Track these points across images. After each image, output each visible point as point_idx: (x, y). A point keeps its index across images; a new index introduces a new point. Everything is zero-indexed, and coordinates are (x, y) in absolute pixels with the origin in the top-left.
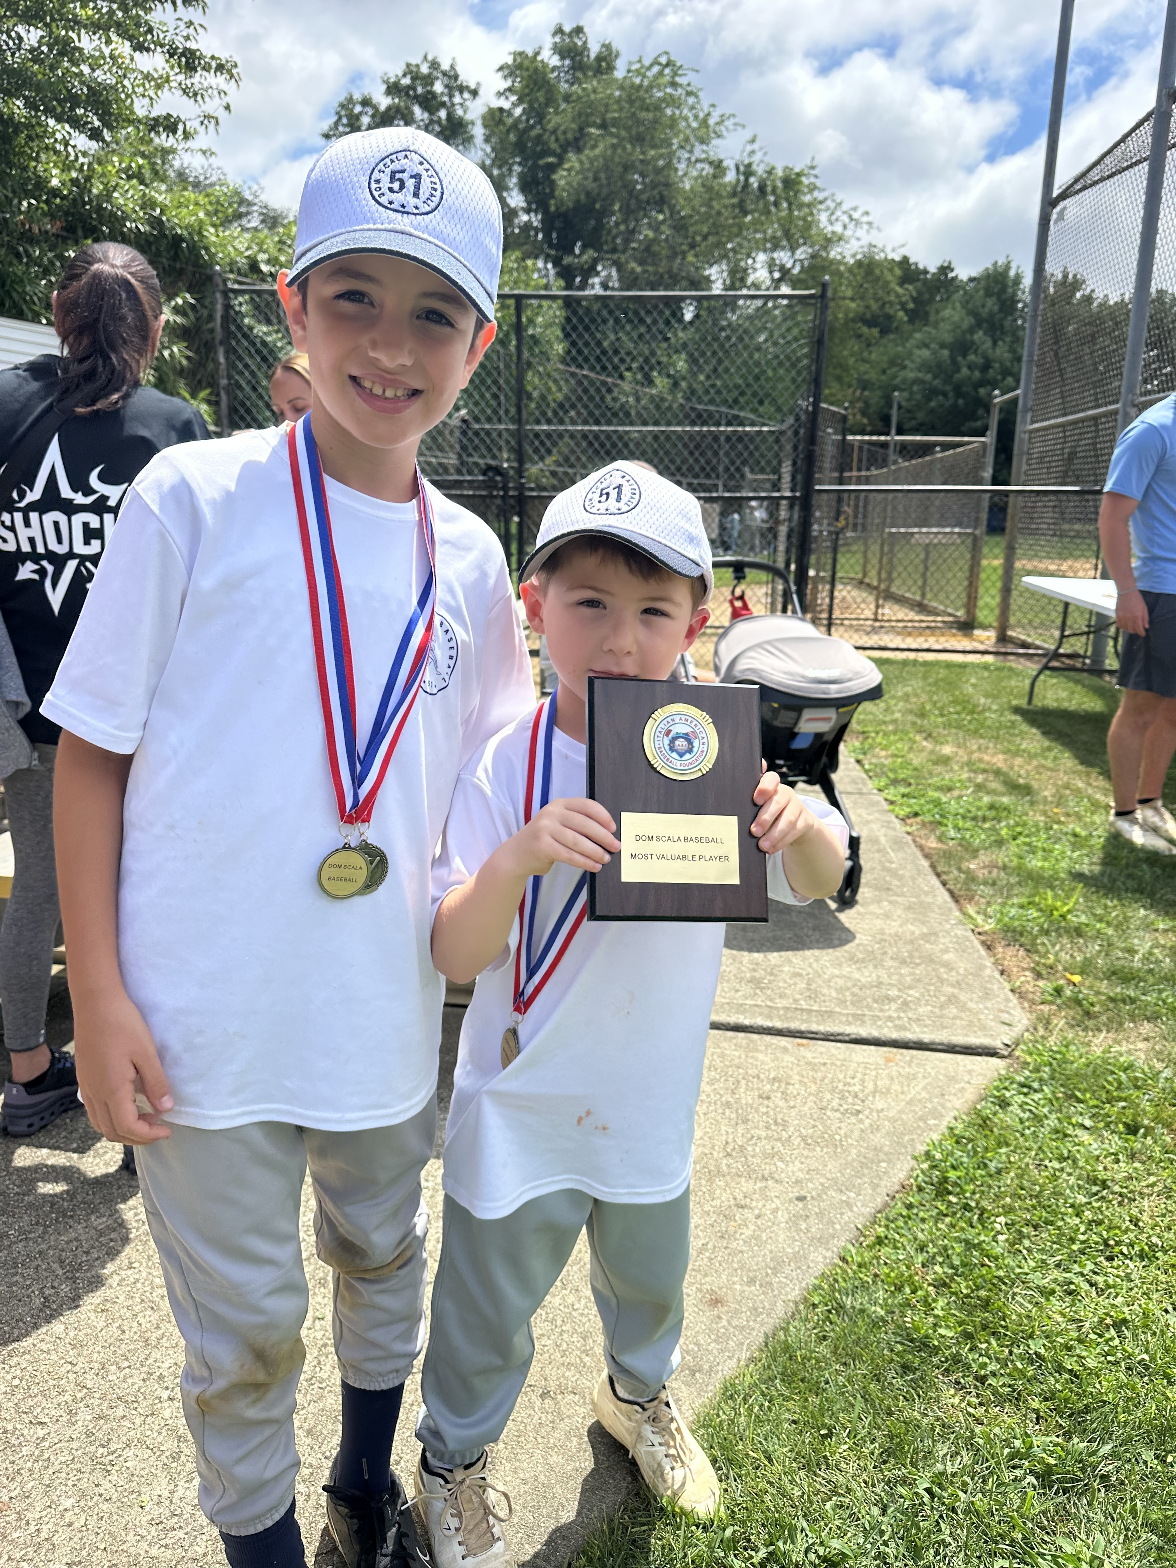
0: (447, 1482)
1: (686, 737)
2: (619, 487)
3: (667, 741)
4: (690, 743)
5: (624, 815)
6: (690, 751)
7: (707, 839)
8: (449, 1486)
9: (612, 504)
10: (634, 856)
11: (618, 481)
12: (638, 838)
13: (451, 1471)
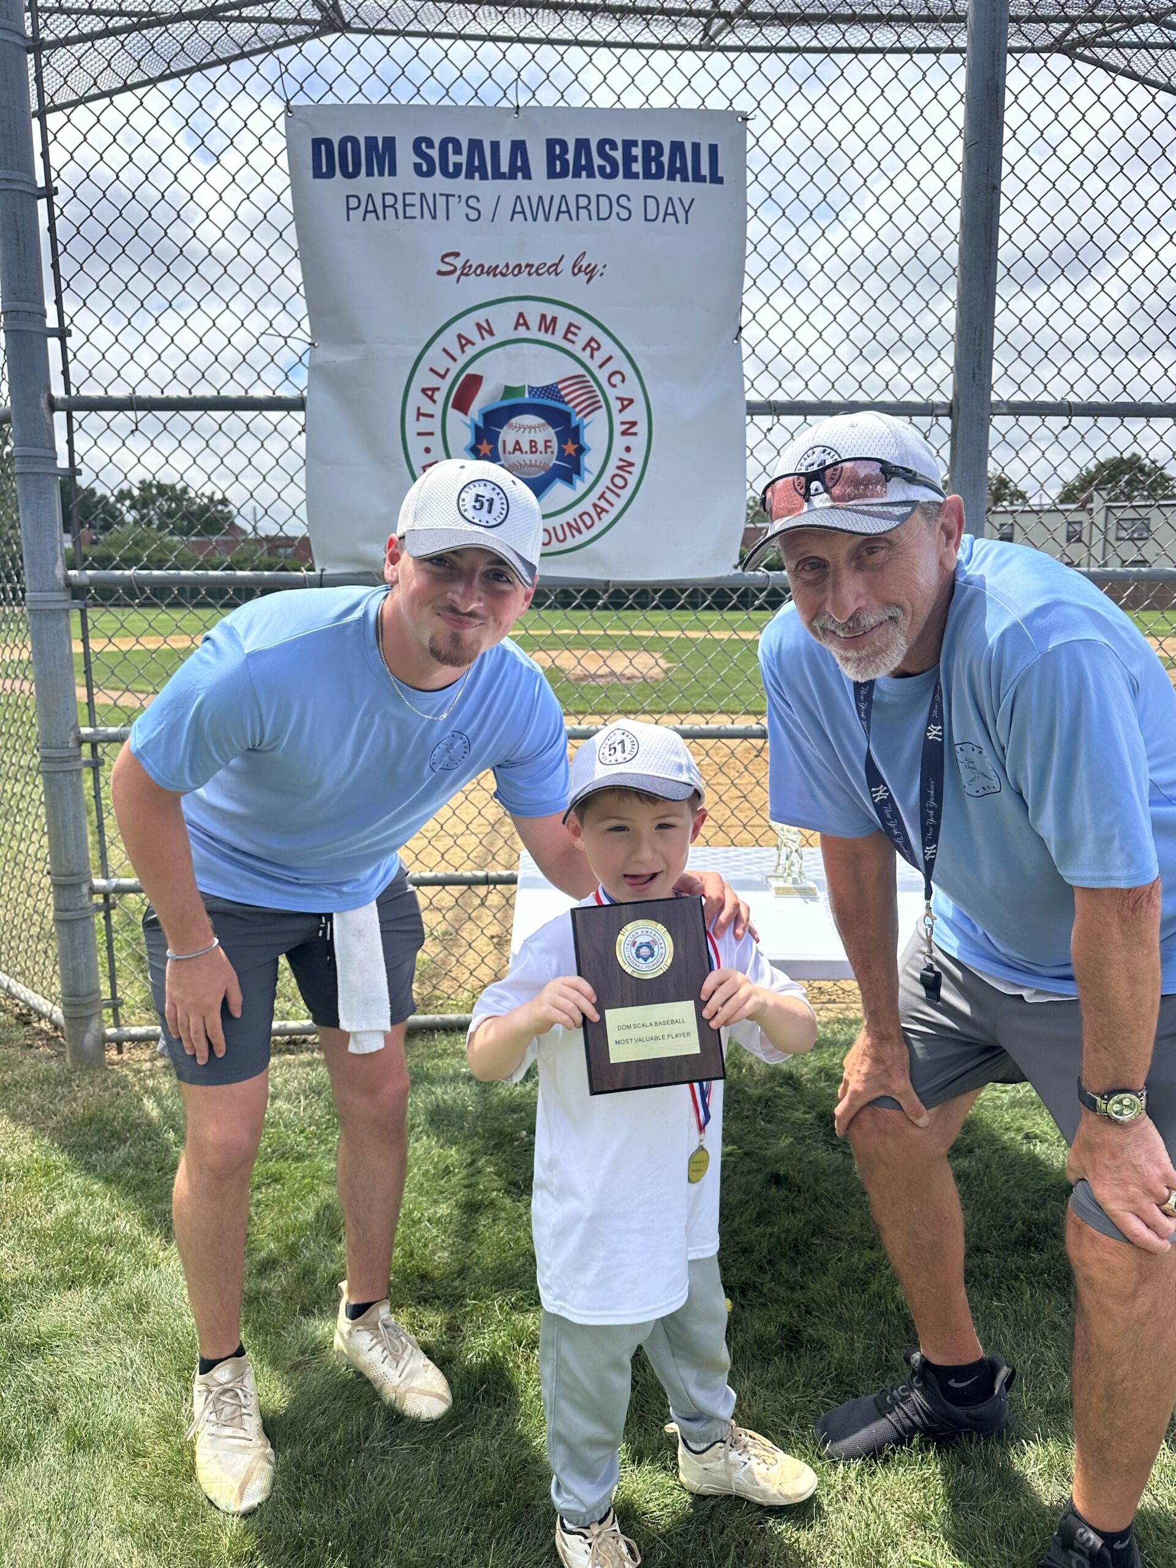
0: (586, 1537)
1: (648, 945)
2: (622, 742)
3: (634, 950)
4: (651, 949)
5: (607, 1012)
6: (652, 955)
7: (672, 1021)
8: (589, 1541)
9: (619, 755)
10: (617, 1043)
11: (620, 738)
12: (620, 1028)
13: (588, 1528)
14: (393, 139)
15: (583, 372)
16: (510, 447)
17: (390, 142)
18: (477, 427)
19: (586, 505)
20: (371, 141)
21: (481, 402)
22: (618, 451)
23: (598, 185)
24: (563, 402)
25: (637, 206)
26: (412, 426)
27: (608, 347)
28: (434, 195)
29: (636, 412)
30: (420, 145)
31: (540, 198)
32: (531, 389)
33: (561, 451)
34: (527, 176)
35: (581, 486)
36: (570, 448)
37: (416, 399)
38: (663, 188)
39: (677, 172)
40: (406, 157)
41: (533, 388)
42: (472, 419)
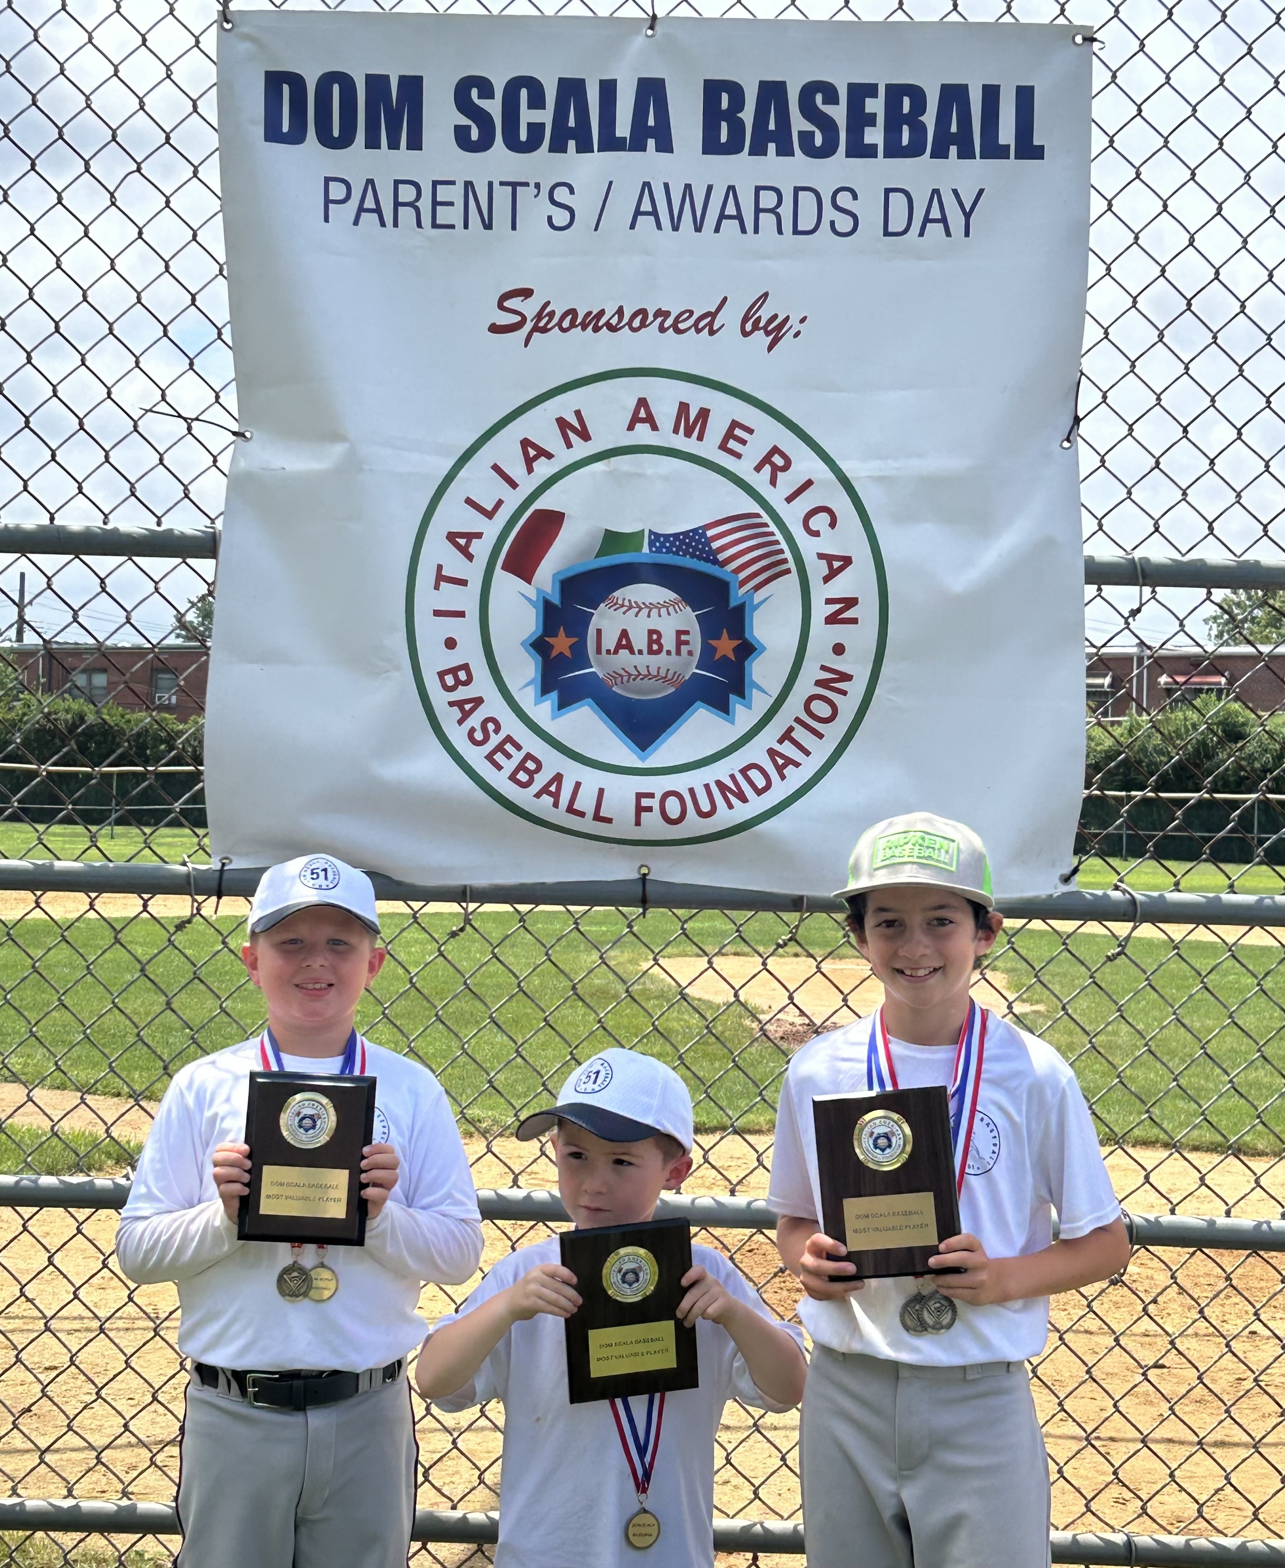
2: (598, 1072)
9: (590, 1085)
11: (598, 1068)
14: (419, 79)
15: (756, 509)
16: (610, 641)
17: (412, 86)
18: (548, 606)
19: (755, 753)
20: (377, 83)
21: (557, 560)
22: (819, 653)
23: (797, 169)
24: (715, 562)
25: (869, 209)
26: (427, 598)
27: (805, 464)
28: (490, 184)
29: (857, 582)
30: (467, 91)
31: (688, 187)
32: (655, 537)
33: (708, 651)
34: (665, 145)
35: (745, 716)
36: (726, 646)
37: (437, 550)
38: (922, 173)
39: (951, 141)
40: (440, 114)
41: (658, 536)
42: (539, 591)
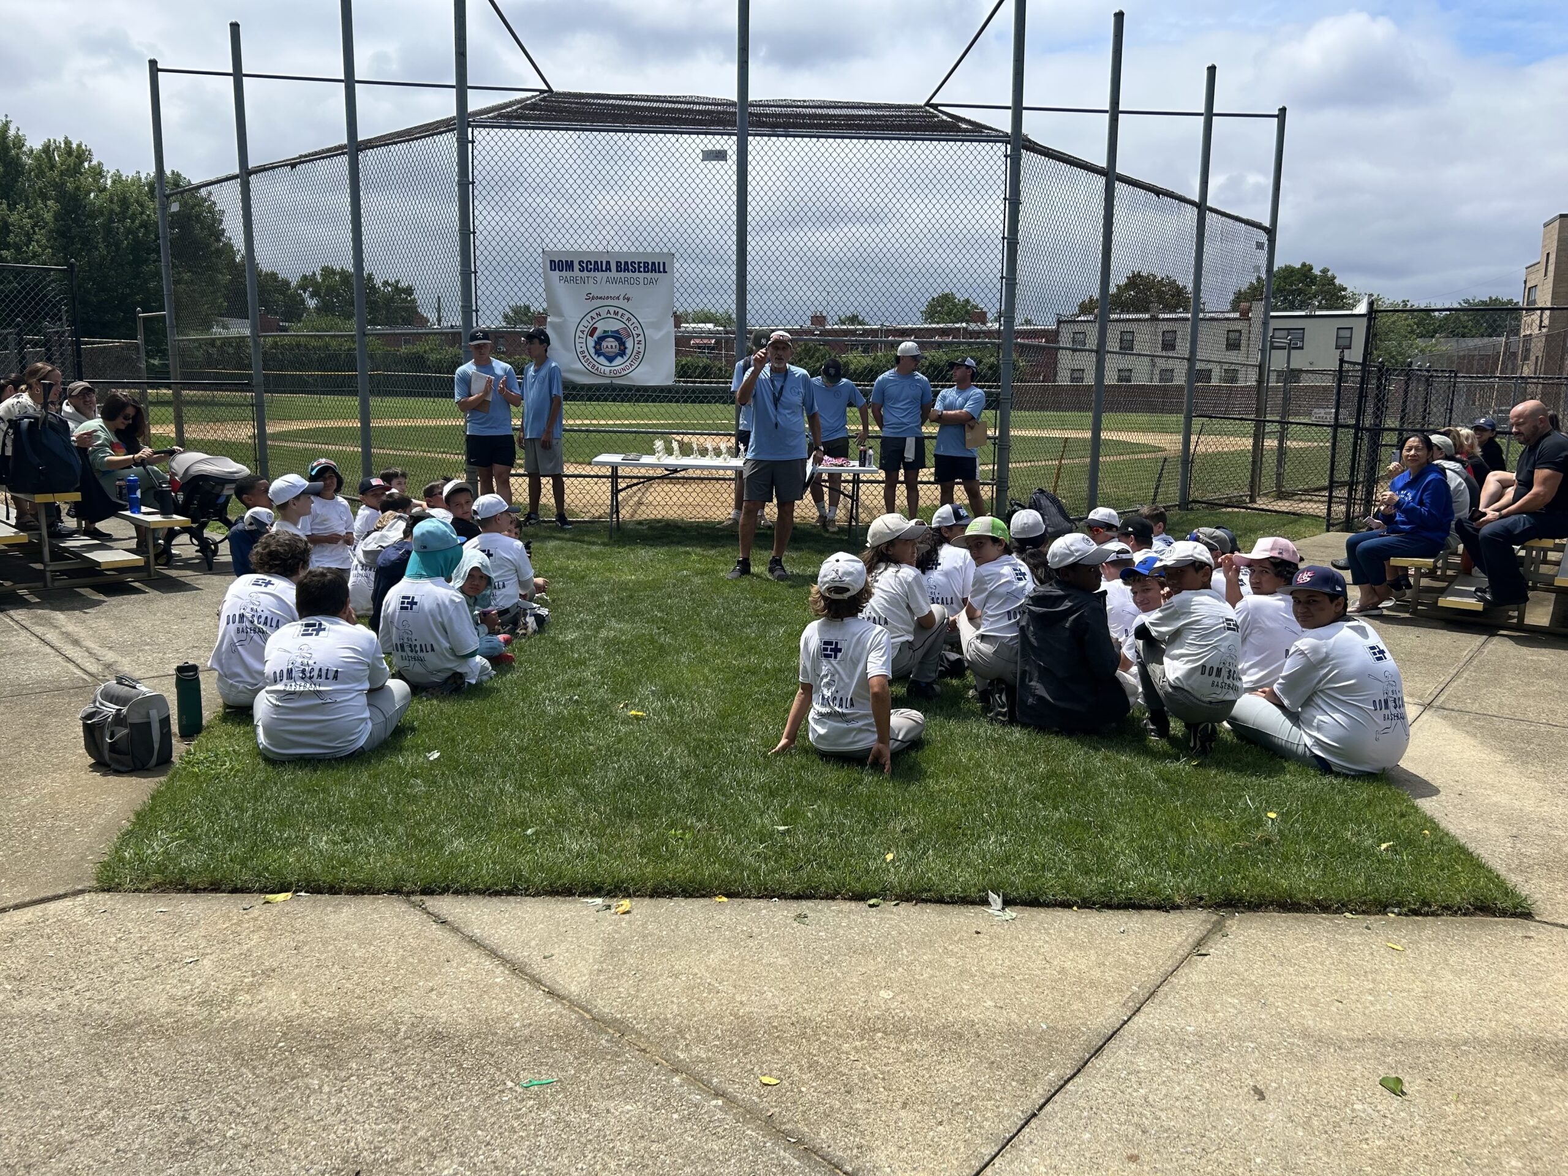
15: (626, 327)
17: (572, 262)
18: (596, 342)
19: (627, 363)
20: (567, 262)
21: (596, 335)
22: (636, 348)
23: (631, 274)
24: (620, 335)
25: (641, 281)
26: (577, 340)
27: (634, 320)
28: (584, 276)
29: (641, 338)
30: (580, 263)
31: (614, 278)
33: (619, 349)
34: (610, 271)
35: (626, 358)
36: (622, 348)
37: (579, 333)
38: (649, 275)
39: (653, 270)
40: (576, 266)
41: (612, 331)
42: (594, 340)
